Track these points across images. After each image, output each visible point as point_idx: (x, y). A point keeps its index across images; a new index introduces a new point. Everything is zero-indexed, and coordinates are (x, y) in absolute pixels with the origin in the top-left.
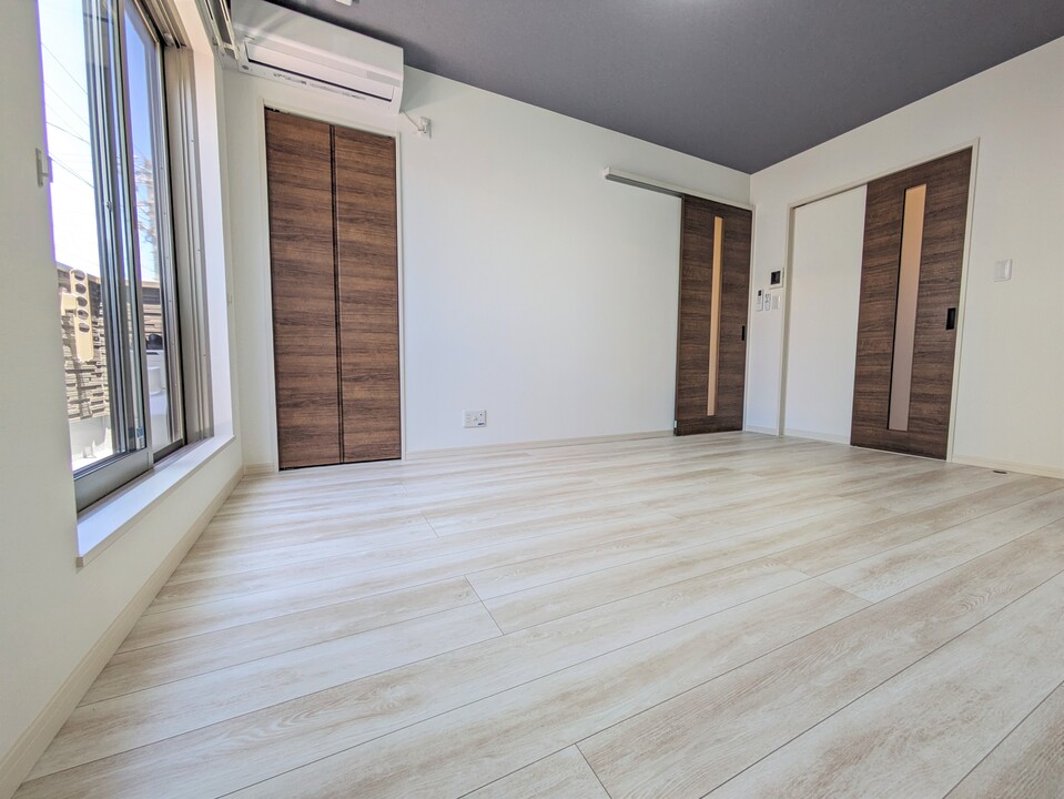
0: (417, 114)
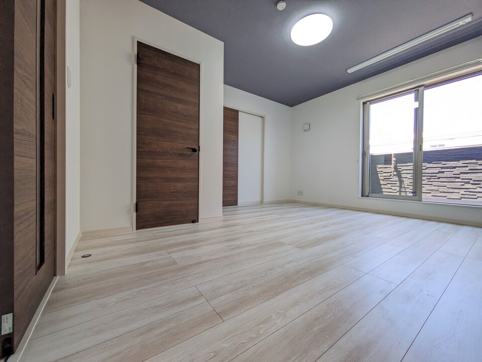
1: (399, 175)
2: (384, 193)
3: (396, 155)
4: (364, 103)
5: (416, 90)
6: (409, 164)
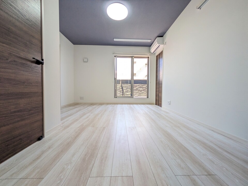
0: (164, 43)
1: (122, 88)
2: (118, 96)
3: (122, 80)
4: (115, 56)
5: (132, 57)
6: (125, 84)
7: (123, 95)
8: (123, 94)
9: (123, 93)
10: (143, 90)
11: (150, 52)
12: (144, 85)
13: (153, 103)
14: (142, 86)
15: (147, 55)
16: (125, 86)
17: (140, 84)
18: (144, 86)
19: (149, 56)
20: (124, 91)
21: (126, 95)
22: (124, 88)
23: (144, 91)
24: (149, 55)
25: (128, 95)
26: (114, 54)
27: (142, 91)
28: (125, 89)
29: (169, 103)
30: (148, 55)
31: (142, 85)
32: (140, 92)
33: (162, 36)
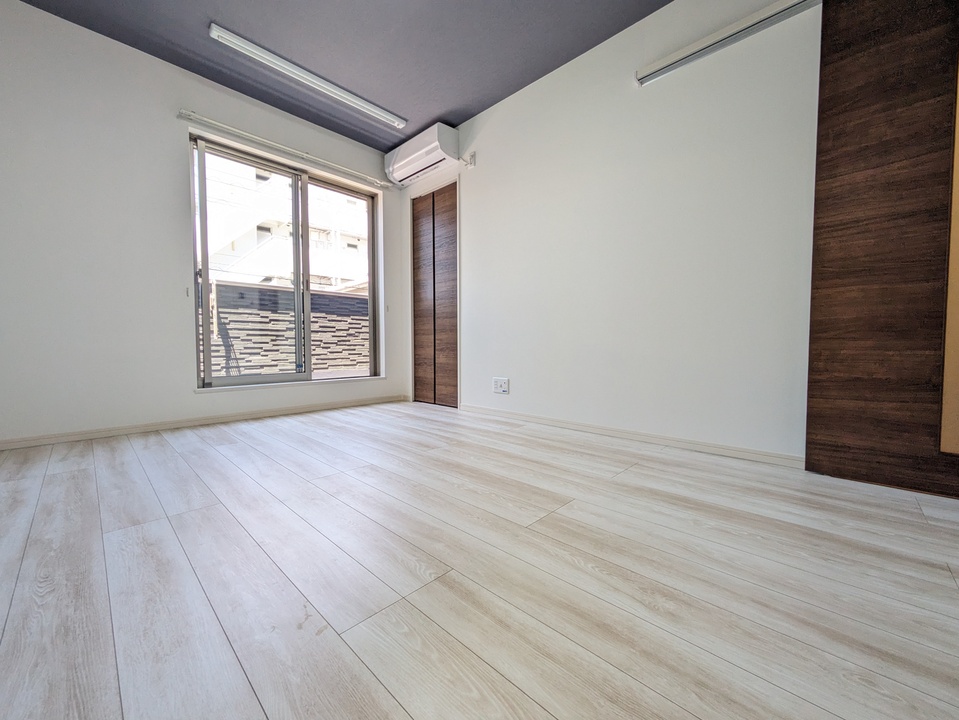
0: (467, 156)
4: (194, 139)
5: (296, 173)
6: (241, 310)
7: (228, 368)
8: (233, 363)
9: (228, 358)
10: (335, 340)
11: (385, 177)
12: (339, 318)
13: (400, 396)
14: (333, 324)
15: (371, 184)
16: (244, 318)
17: (323, 315)
18: (339, 325)
19: (380, 193)
20: (238, 345)
21: (246, 367)
22: (232, 333)
23: (339, 348)
24: (382, 188)
25: (262, 367)
26: (184, 122)
27: (334, 348)
28: (243, 334)
29: (501, 390)
30: (376, 187)
31: (331, 317)
32: (325, 351)
33: (453, 126)
